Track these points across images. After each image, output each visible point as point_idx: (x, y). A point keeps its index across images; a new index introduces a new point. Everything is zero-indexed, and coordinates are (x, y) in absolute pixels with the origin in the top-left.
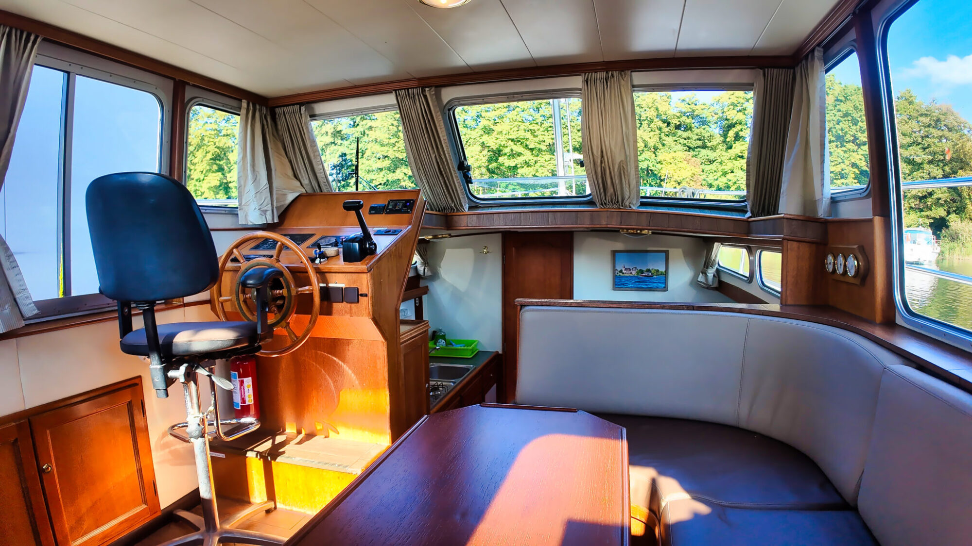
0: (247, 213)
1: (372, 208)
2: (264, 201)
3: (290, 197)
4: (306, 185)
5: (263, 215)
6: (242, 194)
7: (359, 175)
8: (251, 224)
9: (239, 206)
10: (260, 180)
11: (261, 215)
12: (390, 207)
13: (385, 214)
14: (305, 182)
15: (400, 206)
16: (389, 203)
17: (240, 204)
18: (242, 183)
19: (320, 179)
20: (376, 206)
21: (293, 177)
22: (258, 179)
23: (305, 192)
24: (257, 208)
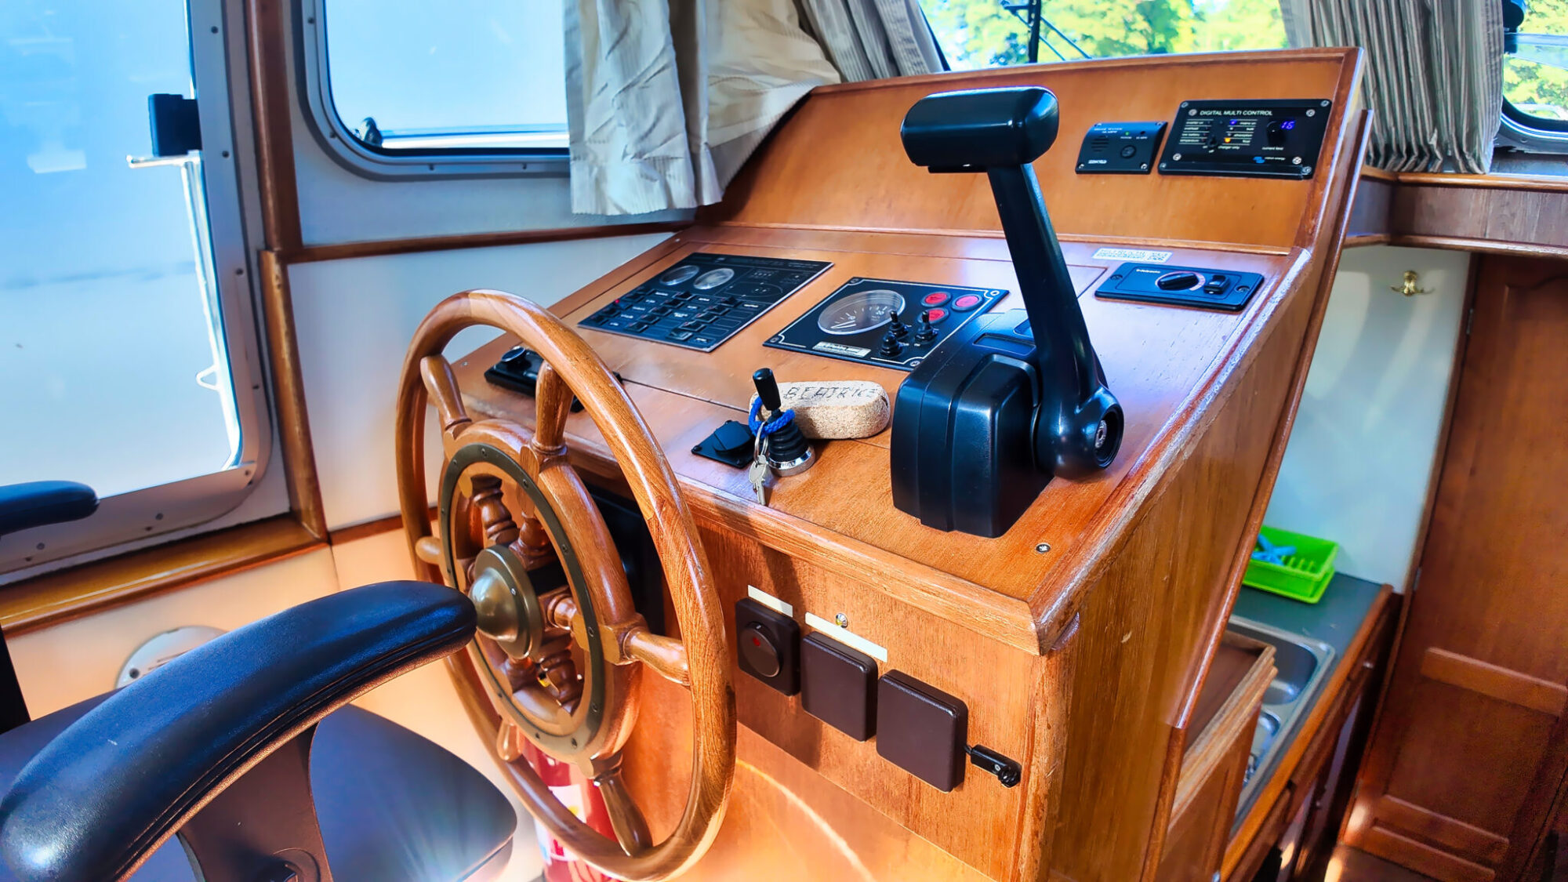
0: (602, 172)
1: (1095, 144)
2: (658, 119)
3: (775, 104)
4: (846, 55)
5: (653, 180)
6: (585, 96)
7: (1043, 15)
8: (617, 213)
9: (572, 143)
10: (640, 33)
11: (647, 177)
12: (1192, 135)
13: (1161, 172)
14: (840, 41)
15: (1246, 138)
16: (1183, 116)
17: (577, 136)
18: (582, 52)
19: (890, 27)
20: (1113, 131)
21: (794, 25)
22: (632, 32)
23: (838, 81)
24: (632, 151)
